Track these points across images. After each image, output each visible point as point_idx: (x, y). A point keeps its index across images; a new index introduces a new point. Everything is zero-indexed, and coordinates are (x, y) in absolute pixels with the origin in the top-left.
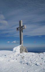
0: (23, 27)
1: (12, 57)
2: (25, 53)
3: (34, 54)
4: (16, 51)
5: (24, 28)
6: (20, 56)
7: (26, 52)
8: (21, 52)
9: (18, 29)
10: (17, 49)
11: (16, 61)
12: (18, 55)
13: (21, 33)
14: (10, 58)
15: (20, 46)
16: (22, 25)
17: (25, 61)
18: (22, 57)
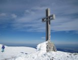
4: (42, 48)
5: (53, 19)
6: (47, 57)
9: (43, 20)
12: (45, 55)
18: (51, 58)
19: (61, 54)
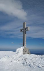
0: (27, 29)
1: (15, 58)
2: (28, 55)
3: (36, 56)
4: (19, 52)
7: (29, 53)
8: (23, 54)
9: (21, 30)
10: (20, 50)
11: (19, 62)
12: (21, 56)
13: (25, 34)
14: (13, 58)
15: (23, 47)
16: (25, 27)
17: (28, 62)
18: (25, 58)
19: (32, 56)
